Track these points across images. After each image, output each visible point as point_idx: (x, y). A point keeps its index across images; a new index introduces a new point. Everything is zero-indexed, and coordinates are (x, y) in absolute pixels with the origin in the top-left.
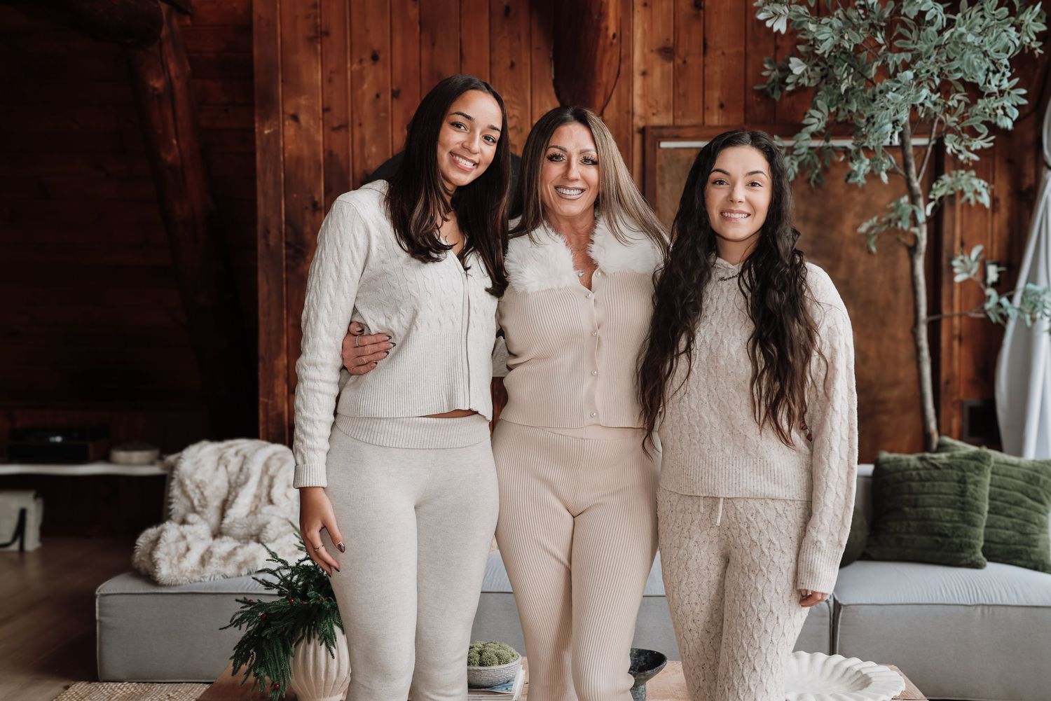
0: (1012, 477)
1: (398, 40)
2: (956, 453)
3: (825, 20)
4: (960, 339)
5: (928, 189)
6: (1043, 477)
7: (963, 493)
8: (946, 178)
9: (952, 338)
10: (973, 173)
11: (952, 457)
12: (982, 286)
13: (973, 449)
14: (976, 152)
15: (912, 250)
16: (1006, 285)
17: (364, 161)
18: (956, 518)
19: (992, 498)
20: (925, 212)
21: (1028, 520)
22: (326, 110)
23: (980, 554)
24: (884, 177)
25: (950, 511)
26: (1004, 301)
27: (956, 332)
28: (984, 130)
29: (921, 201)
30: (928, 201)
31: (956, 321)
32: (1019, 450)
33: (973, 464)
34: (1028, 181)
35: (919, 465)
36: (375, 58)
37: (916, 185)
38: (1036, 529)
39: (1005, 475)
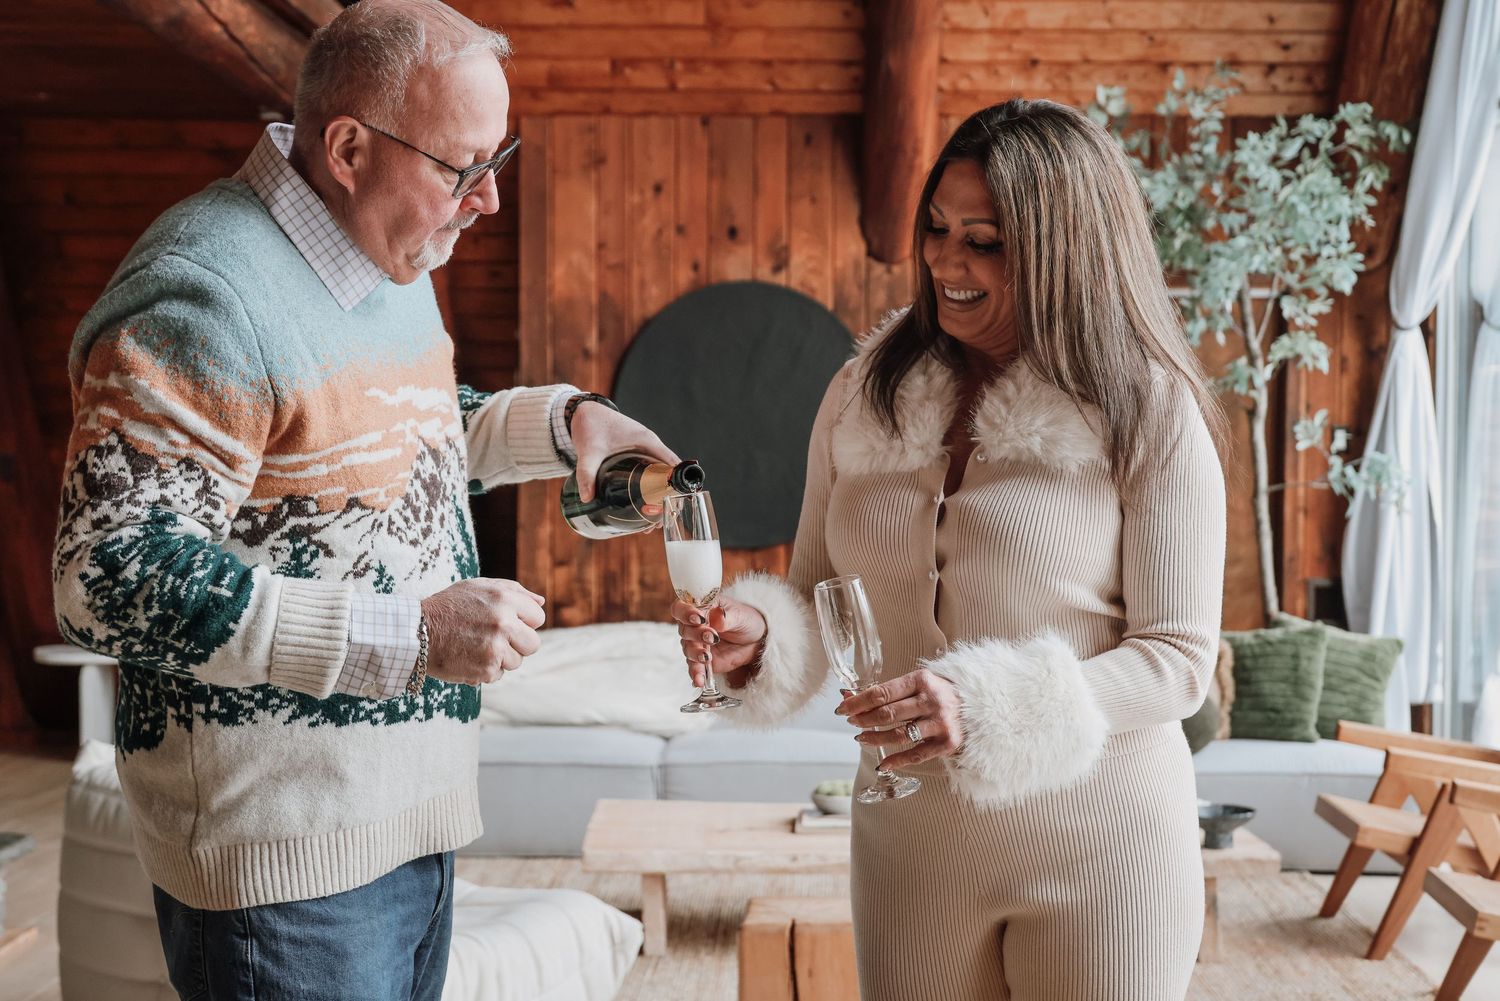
0: (1348, 653)
1: (684, 171)
2: (1292, 629)
3: (1159, 175)
4: (1306, 512)
5: (1266, 348)
6: (1380, 655)
7: (1296, 669)
8: (1284, 340)
9: (1296, 510)
10: (1313, 334)
11: (1287, 633)
12: (1326, 453)
13: (1307, 625)
14: (1315, 317)
15: (1252, 413)
16: (1353, 453)
17: (643, 302)
18: (1289, 693)
19: (1327, 675)
20: (1264, 374)
21: (1363, 697)
22: (601, 246)
23: (1312, 731)
24: (1221, 338)
25: (1283, 686)
26: (1350, 470)
27: (1301, 503)
28: (1323, 292)
29: (1260, 362)
30: (1266, 363)
31: (1301, 492)
32: (1365, 628)
33: (1307, 639)
34: (1380, 338)
35: (1253, 641)
36: (658, 189)
37: (1255, 345)
38: (1371, 707)
39: (1342, 652)
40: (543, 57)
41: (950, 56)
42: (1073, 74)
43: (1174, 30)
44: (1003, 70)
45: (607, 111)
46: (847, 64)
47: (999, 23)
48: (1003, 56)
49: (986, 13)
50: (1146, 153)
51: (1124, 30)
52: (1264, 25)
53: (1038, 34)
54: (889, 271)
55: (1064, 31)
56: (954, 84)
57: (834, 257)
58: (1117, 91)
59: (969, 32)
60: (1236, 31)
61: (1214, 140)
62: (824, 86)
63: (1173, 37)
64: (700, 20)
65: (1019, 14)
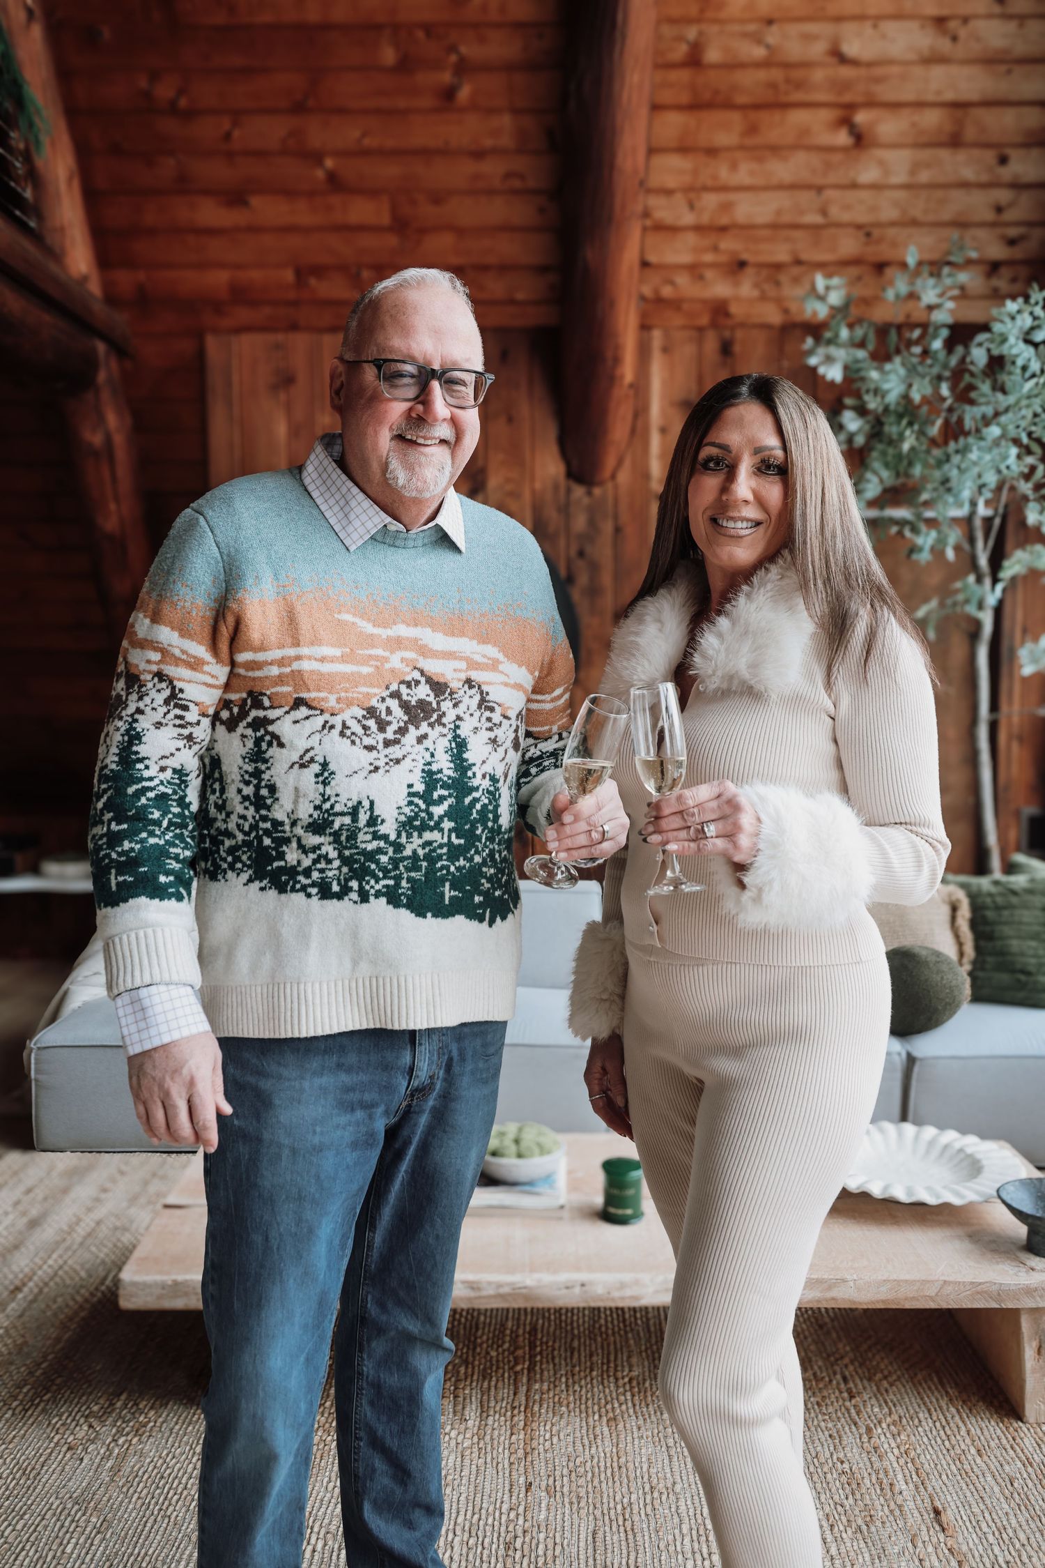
8: (1018, 554)
9: (1010, 738)
20: (993, 594)
24: (950, 554)
29: (988, 581)
31: (1016, 719)
37: (983, 562)
40: (221, 265)
41: (652, 258)
42: (784, 278)
43: (893, 224)
44: (709, 274)
45: (294, 327)
46: (542, 269)
47: (705, 219)
48: (708, 258)
49: (691, 206)
50: (871, 346)
51: (839, 225)
52: (990, 216)
53: (747, 228)
54: (589, 493)
55: (775, 226)
56: (656, 291)
57: (533, 479)
58: (835, 281)
59: (673, 230)
60: (961, 224)
61: (945, 333)
62: (520, 296)
63: (891, 232)
64: (386, 219)
65: (726, 207)
